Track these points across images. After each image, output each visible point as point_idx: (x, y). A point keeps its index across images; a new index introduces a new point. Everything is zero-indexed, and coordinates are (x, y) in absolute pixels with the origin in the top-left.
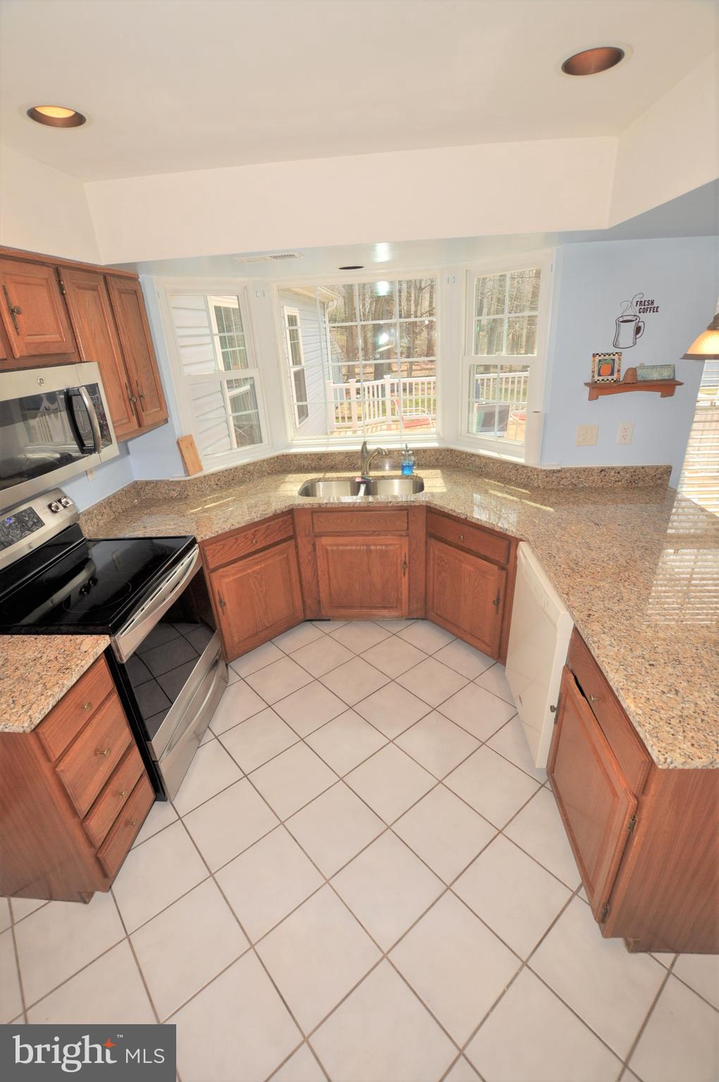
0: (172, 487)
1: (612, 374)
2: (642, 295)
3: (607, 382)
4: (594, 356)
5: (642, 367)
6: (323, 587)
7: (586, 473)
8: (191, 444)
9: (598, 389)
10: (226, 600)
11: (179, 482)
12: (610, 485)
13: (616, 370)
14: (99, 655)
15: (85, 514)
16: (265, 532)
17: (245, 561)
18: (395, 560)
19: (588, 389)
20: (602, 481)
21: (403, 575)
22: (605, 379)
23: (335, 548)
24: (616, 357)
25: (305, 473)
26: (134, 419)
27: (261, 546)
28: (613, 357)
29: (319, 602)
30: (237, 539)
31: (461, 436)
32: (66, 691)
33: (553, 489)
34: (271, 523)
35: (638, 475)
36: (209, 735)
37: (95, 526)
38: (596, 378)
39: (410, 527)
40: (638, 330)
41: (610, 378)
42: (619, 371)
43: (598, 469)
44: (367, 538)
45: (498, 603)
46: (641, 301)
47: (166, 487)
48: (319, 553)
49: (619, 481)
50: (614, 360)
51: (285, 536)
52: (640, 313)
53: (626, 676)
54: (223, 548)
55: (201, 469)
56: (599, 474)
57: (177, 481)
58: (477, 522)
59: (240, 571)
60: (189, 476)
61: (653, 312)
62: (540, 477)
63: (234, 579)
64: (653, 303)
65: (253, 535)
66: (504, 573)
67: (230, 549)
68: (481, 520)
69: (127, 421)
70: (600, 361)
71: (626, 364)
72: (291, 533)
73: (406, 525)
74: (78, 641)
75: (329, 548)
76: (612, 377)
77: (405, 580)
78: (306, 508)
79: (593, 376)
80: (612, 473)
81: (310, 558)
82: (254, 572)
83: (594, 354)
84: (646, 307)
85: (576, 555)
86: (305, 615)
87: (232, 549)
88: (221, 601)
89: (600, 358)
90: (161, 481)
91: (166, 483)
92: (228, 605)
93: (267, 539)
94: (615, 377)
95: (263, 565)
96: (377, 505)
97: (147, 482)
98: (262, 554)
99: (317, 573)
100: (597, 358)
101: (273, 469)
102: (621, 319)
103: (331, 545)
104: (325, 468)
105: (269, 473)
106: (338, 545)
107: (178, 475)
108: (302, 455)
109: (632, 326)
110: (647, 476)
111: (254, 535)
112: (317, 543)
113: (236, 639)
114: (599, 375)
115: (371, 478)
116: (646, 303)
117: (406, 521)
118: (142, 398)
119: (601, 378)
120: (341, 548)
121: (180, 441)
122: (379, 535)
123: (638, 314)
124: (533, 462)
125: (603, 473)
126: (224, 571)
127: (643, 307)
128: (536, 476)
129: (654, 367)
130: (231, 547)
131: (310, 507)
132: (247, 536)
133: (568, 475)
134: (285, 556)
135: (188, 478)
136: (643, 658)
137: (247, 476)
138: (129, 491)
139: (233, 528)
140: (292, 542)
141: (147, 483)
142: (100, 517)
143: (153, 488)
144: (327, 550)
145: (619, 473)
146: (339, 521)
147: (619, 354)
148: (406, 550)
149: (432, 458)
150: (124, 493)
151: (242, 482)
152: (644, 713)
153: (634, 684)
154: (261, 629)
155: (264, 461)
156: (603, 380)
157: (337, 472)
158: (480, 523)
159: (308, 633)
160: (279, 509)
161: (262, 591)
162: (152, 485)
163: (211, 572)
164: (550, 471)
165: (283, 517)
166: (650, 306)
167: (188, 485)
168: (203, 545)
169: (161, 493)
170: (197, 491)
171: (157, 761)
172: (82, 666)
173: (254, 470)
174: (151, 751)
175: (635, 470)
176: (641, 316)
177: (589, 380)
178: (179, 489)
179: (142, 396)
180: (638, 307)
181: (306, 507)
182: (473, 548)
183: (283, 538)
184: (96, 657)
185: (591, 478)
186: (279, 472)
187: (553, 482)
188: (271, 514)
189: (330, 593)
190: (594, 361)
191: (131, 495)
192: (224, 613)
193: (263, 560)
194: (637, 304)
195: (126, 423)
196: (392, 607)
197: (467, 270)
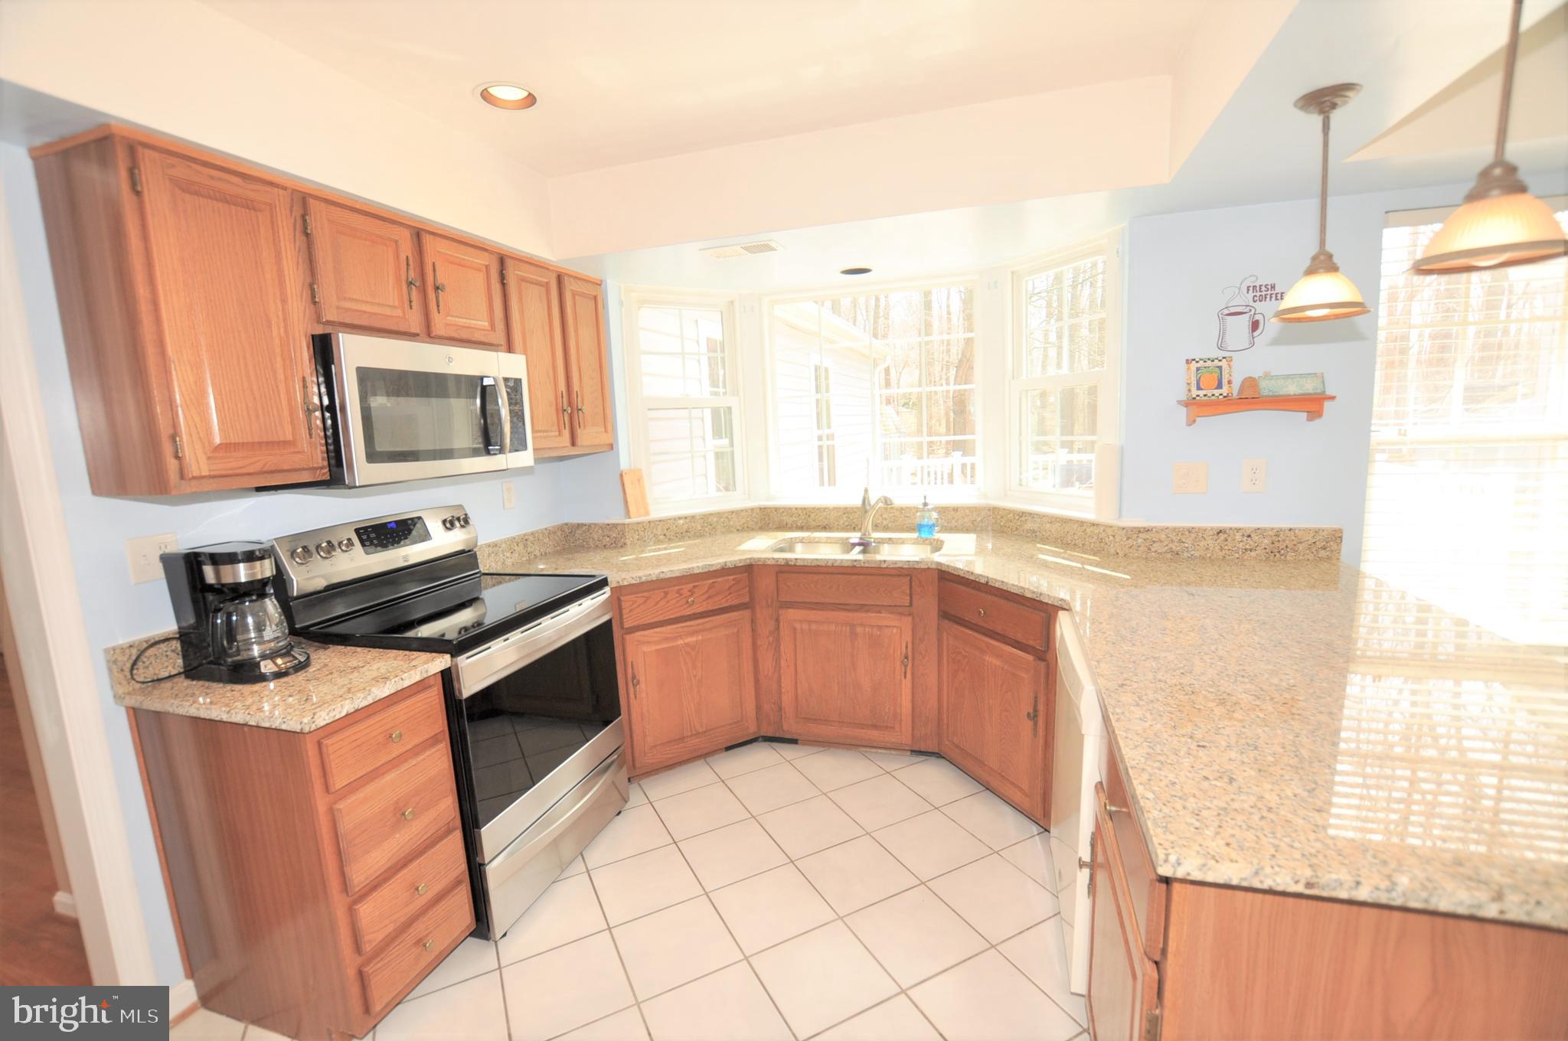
0: (606, 532)
1: (1220, 386)
2: (1254, 278)
3: (1213, 398)
4: (1188, 362)
5: (1267, 376)
6: (787, 684)
7: (1193, 535)
8: (639, 480)
9: (1198, 407)
10: (642, 679)
11: (615, 526)
12: (1237, 555)
13: (1225, 381)
14: (430, 674)
15: (489, 546)
16: (707, 591)
17: (674, 626)
18: (892, 652)
19: (1184, 410)
20: (1221, 549)
21: (903, 677)
22: (1210, 395)
23: (805, 626)
24: (1224, 363)
25: (783, 531)
26: (566, 433)
27: (701, 610)
28: (1220, 364)
29: (780, 709)
30: (666, 593)
31: (1010, 490)
32: (371, 702)
33: (1138, 557)
34: (719, 580)
35: (1284, 541)
36: (579, 867)
37: (500, 563)
38: (1195, 392)
39: (915, 602)
40: (1255, 326)
41: (1217, 392)
42: (1229, 382)
43: (1212, 529)
44: (850, 614)
45: (1036, 716)
46: (1255, 287)
47: (600, 531)
48: (785, 631)
49: (1251, 550)
50: (1220, 368)
51: (736, 602)
52: (1255, 301)
53: (1148, 754)
54: (645, 602)
55: (647, 513)
56: (1216, 537)
57: (613, 524)
58: (1001, 587)
59: (667, 639)
60: (630, 518)
61: (1276, 299)
62: (1118, 538)
63: (657, 650)
64: (1273, 287)
65: (689, 591)
66: (1043, 664)
67: (655, 605)
68: (1007, 584)
69: (557, 433)
70: (1198, 369)
71: (1239, 372)
72: (746, 599)
73: (908, 598)
74: (413, 657)
75: (798, 626)
76: (1220, 391)
77: (907, 684)
78: (768, 565)
79: (1190, 390)
80: (1238, 537)
81: (771, 639)
82: (687, 645)
83: (1187, 360)
84: (1263, 293)
85: (1137, 624)
86: (759, 727)
87: (659, 606)
88: (634, 677)
89: (1198, 365)
90: (595, 524)
91: (601, 527)
92: (643, 685)
93: (710, 601)
94: (1225, 391)
95: (700, 638)
96: (866, 565)
97: (578, 524)
98: (700, 621)
99: (780, 664)
100: (1194, 365)
101: (745, 525)
102: (1226, 312)
103: (801, 621)
104: (813, 528)
105: (738, 530)
106: (810, 622)
107: (617, 518)
108: (785, 508)
109: (1244, 321)
110: (1301, 543)
111: (692, 592)
112: (781, 618)
113: (650, 739)
114: (1199, 388)
115: (872, 540)
116: (1263, 288)
117: (908, 592)
118: (580, 412)
119: (1201, 393)
120: (814, 627)
121: (624, 474)
122: (868, 611)
123: (1251, 303)
124: (1108, 517)
125: (1222, 536)
126: (644, 636)
127: (1258, 294)
128: (1111, 538)
129: (1288, 377)
130: (657, 603)
131: (773, 563)
132: (682, 592)
133: (1163, 536)
134: (736, 630)
135: (627, 521)
136: (1191, 737)
137: (707, 529)
138: (555, 533)
139: (662, 576)
140: (746, 613)
141: (579, 526)
142: (508, 555)
143: (585, 532)
144: (795, 629)
145: (1249, 536)
146: (812, 586)
147: (1229, 360)
148: (907, 637)
149: (966, 520)
150: (547, 532)
151: (700, 535)
152: (1157, 798)
153: (1158, 764)
154: (689, 734)
155: (733, 512)
156: (1205, 395)
157: (830, 532)
158: (1005, 588)
159: (762, 756)
160: (731, 562)
161: (695, 676)
162: (584, 528)
163: (626, 634)
164: (1133, 529)
165: (734, 574)
166: (1269, 292)
167: (627, 530)
168: (618, 591)
169: (593, 539)
170: (638, 540)
171: (483, 865)
172: (402, 679)
173: (717, 522)
174: (478, 846)
175: (1278, 533)
176: (1258, 305)
177: (1184, 398)
178: (614, 535)
179: (580, 410)
180: (1251, 295)
181: (769, 563)
182: (999, 629)
183: (733, 603)
184: (425, 676)
185: (1202, 544)
186: (753, 529)
187: (1139, 546)
188: (719, 567)
189: (796, 697)
190: (1189, 369)
191: (556, 537)
192: (636, 697)
193: (702, 631)
194: (1248, 290)
195: (555, 437)
196: (887, 727)
197: (1013, 273)
